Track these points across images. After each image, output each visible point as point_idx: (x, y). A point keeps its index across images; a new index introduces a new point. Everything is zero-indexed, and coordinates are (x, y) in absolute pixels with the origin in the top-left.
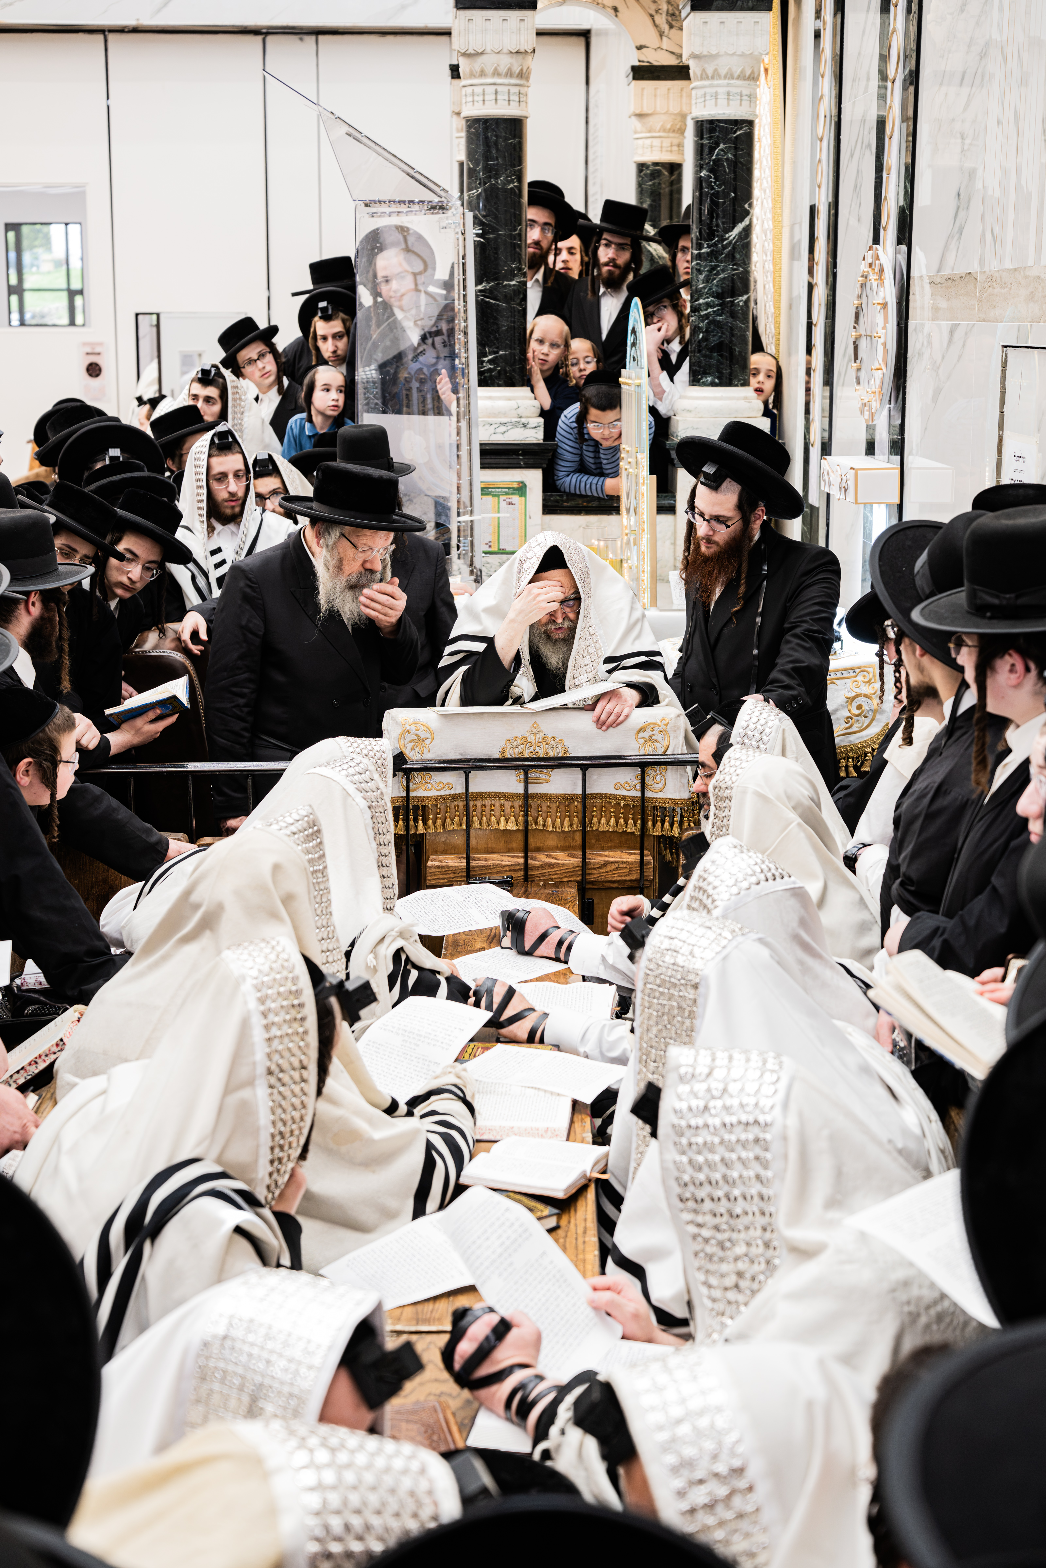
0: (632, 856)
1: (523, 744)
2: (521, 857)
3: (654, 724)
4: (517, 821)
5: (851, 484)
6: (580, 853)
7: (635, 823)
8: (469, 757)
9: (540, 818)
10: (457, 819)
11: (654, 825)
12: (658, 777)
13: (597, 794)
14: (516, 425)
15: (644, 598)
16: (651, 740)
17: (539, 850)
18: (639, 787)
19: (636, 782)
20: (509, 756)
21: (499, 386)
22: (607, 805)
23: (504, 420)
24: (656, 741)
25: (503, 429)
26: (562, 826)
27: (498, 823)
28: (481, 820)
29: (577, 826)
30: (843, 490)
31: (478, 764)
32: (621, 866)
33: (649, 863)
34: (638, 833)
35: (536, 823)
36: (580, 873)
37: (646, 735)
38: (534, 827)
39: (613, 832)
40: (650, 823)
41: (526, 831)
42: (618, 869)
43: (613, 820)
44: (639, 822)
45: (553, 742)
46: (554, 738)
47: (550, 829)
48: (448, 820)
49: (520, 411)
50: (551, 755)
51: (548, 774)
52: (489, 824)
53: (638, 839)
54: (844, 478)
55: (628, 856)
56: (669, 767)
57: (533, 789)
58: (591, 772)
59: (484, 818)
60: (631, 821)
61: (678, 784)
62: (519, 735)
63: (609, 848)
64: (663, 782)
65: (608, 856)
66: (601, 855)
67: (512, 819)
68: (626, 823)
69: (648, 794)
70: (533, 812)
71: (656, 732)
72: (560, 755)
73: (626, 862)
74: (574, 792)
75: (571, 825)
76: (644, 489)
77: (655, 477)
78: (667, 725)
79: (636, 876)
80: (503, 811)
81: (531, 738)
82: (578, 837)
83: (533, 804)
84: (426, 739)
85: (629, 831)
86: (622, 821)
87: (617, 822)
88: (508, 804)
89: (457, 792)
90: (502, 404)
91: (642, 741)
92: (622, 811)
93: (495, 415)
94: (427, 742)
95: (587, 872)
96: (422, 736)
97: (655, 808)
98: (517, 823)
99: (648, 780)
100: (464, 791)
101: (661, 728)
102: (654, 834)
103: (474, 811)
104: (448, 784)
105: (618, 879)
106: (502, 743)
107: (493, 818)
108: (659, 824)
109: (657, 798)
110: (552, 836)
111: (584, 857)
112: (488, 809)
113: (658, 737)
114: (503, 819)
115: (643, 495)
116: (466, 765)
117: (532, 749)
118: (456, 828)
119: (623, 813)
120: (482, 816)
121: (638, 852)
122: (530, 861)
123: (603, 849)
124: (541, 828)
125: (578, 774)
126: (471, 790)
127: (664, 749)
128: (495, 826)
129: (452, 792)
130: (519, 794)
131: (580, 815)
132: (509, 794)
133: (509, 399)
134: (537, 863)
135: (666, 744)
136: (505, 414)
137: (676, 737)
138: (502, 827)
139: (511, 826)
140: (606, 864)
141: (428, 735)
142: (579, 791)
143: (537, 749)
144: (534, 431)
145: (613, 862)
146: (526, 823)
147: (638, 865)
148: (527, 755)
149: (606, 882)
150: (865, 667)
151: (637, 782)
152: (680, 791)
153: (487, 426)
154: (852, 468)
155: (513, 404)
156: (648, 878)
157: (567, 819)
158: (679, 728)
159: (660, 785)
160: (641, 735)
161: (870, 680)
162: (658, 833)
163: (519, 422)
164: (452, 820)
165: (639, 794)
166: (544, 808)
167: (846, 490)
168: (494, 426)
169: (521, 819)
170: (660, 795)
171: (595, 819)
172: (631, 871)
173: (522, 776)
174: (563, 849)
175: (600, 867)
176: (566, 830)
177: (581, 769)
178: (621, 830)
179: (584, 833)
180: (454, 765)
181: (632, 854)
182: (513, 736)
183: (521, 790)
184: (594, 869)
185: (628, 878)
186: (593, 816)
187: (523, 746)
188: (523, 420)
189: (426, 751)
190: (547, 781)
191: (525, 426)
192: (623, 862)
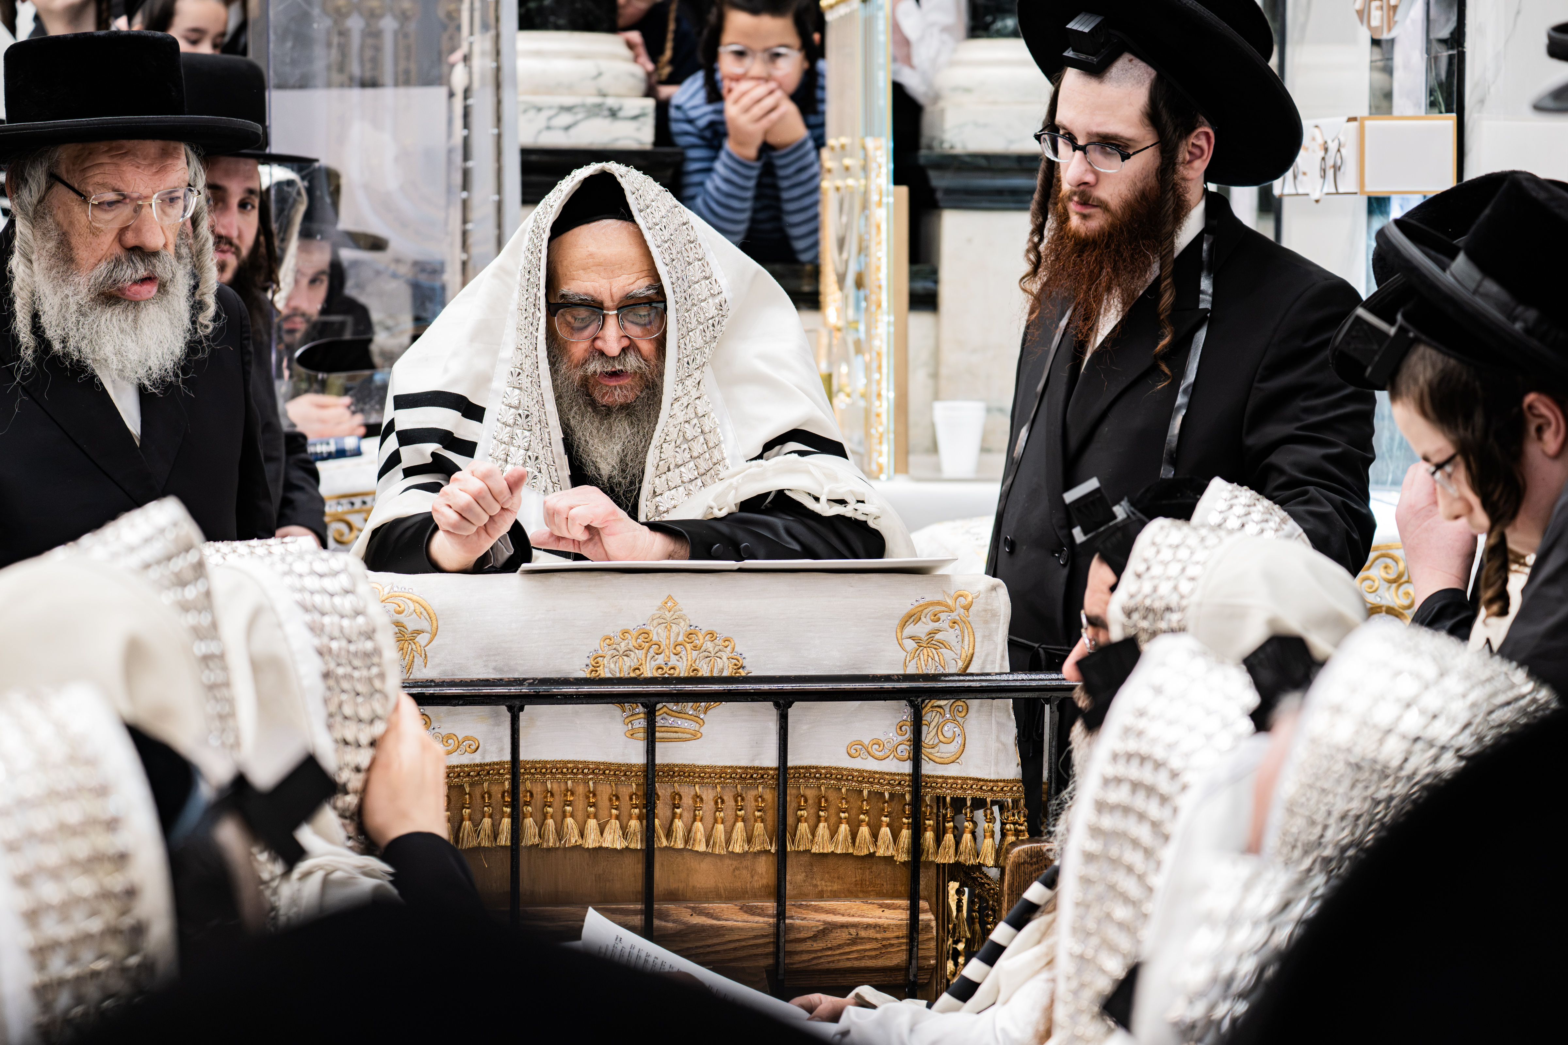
0: (888, 913)
1: (640, 648)
2: (635, 912)
3: (939, 603)
4: (624, 829)
5: (1349, 153)
6: (770, 906)
7: (895, 836)
8: (516, 676)
9: (678, 824)
10: (487, 821)
11: (938, 840)
12: (949, 729)
13: (808, 768)
14: (594, 111)
15: (880, 454)
16: (931, 642)
17: (674, 897)
18: (905, 750)
19: (900, 738)
20: (609, 675)
21: (558, 28)
22: (832, 796)
23: (568, 101)
24: (943, 644)
25: (565, 119)
26: (728, 841)
27: (582, 835)
28: (541, 825)
29: (763, 842)
30: (1330, 173)
31: (542, 689)
32: (863, 934)
33: (928, 927)
34: (903, 857)
35: (669, 834)
36: (771, 949)
37: (921, 629)
38: (665, 843)
39: (846, 856)
40: (929, 835)
41: (649, 853)
42: (855, 941)
43: (844, 828)
44: (905, 833)
45: (709, 645)
46: (711, 634)
47: (701, 847)
48: (467, 824)
49: (603, 83)
50: (704, 672)
51: (696, 718)
52: (560, 833)
53: (904, 876)
54: (1333, 147)
55: (878, 912)
56: (974, 703)
57: (666, 755)
58: (797, 710)
59: (550, 822)
60: (885, 831)
61: (994, 745)
62: (631, 625)
63: (835, 896)
64: (959, 740)
65: (834, 912)
66: (817, 910)
67: (615, 824)
68: (875, 836)
69: (928, 769)
70: (662, 810)
71: (944, 624)
72: (726, 674)
73: (875, 926)
74: (757, 764)
75: (749, 840)
76: (881, 215)
77: (904, 190)
78: (967, 608)
79: (898, 958)
80: (594, 805)
81: (658, 634)
82: (764, 869)
83: (663, 790)
84: (418, 632)
85: (880, 852)
86: (864, 830)
87: (854, 835)
88: (605, 791)
89: (488, 759)
90: (563, 67)
91: (910, 645)
92: (866, 807)
93: (550, 90)
94: (422, 639)
95: (789, 947)
96: (411, 626)
97: (940, 800)
98: (625, 835)
99: (928, 736)
100: (507, 757)
101: (954, 616)
102: (940, 860)
103: (527, 804)
104: (467, 738)
105: (856, 964)
106: (595, 644)
107: (569, 821)
108: (949, 837)
109: (945, 778)
110: (705, 865)
111: (781, 914)
112: (557, 801)
113: (949, 635)
114: (592, 823)
115: (878, 227)
116: (513, 690)
117: (660, 660)
118: (485, 843)
119: (866, 813)
120: (545, 816)
121: (905, 903)
122: (657, 922)
123: (821, 896)
124: (680, 845)
125: (767, 713)
126: (523, 756)
127: (960, 664)
128: (574, 839)
129: (477, 759)
130: (630, 767)
131: (771, 816)
132: (608, 766)
133: (579, 56)
134: (670, 925)
135: (966, 651)
136: (570, 88)
137: (988, 637)
138: (592, 841)
139: (613, 839)
140: (828, 929)
141: (425, 625)
142: (770, 760)
143: (673, 661)
144: (633, 125)
145: (843, 926)
146: (649, 834)
147: (904, 932)
148: (648, 672)
149: (829, 972)
150: (1389, 547)
151: (901, 741)
152: (997, 764)
153: (532, 114)
154: (1350, 120)
155: (588, 67)
156: (923, 963)
157: (740, 825)
158: (994, 615)
159: (953, 747)
160: (910, 630)
161: (1400, 576)
162: (947, 857)
163: (599, 106)
164: (476, 824)
165: (907, 768)
166: (687, 801)
167: (1336, 168)
168: (545, 114)
169: (634, 824)
170: (952, 771)
171: (803, 827)
172: (885, 948)
173: (640, 723)
174: (729, 896)
175: (814, 938)
176: (738, 849)
177: (777, 705)
178: (865, 852)
179: (782, 856)
180: (486, 690)
181: (889, 907)
182: (619, 629)
183: (636, 755)
184: (804, 940)
185: (880, 963)
186: (799, 820)
187: (640, 654)
188: (611, 102)
189: (418, 661)
190: (695, 736)
191: (613, 114)
192: (868, 926)
